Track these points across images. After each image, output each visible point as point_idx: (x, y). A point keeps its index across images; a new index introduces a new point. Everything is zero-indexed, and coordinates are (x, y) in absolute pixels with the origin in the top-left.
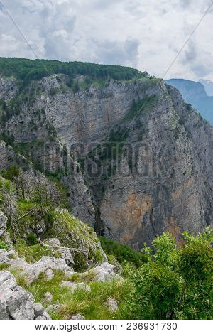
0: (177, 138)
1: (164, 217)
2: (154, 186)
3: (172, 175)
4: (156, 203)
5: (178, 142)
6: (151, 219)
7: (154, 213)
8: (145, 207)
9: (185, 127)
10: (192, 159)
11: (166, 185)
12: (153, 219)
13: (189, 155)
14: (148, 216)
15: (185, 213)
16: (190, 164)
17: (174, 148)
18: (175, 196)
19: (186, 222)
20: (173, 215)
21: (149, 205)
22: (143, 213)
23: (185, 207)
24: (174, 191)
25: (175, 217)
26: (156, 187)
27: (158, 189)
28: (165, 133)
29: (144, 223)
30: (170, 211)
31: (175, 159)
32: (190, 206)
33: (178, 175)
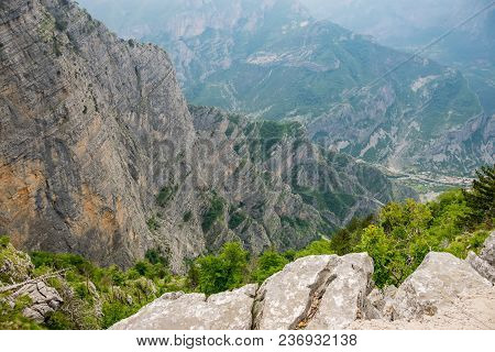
0: (58, 54)
1: (70, 187)
2: (39, 144)
3: (66, 118)
4: (50, 169)
5: (63, 61)
6: (48, 197)
7: (51, 187)
8: (34, 182)
9: (68, 34)
10: (90, 85)
11: (59, 136)
12: (54, 197)
13: (84, 79)
14: (43, 194)
15: (100, 172)
16: (89, 94)
17: (59, 73)
18: (79, 150)
19: (105, 184)
20: (83, 180)
21: (40, 177)
22: (34, 193)
23: (99, 163)
24: (75, 143)
25: (87, 184)
26: (42, 144)
27: (49, 146)
28: (36, 48)
29: (39, 208)
30: (77, 177)
31: (64, 90)
32: (105, 160)
33: (75, 116)
